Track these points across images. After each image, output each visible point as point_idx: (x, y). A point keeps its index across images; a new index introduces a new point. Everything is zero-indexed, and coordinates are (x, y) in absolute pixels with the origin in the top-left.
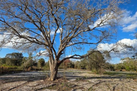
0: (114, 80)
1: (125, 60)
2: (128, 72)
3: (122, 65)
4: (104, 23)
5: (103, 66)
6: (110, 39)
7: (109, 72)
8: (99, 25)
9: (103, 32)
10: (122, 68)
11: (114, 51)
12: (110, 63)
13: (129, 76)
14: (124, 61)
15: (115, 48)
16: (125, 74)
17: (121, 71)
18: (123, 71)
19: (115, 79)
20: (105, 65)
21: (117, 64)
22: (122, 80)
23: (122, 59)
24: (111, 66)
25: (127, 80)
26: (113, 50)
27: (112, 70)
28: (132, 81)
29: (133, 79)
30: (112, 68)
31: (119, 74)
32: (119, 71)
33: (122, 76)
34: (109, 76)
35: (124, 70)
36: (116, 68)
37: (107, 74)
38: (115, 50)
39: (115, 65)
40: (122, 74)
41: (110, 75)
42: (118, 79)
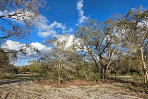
0: (12, 85)
1: (32, 63)
2: (31, 74)
3: (28, 67)
4: (18, 17)
5: (4, 68)
6: (21, 37)
7: (10, 76)
8: (11, 16)
9: (14, 27)
10: (27, 71)
11: (21, 52)
12: (14, 65)
13: (30, 78)
14: (30, 63)
15: (23, 49)
16: (28, 76)
17: (25, 73)
18: (27, 74)
19: (14, 83)
20: (8, 67)
21: (23, 66)
22: (21, 83)
23: (29, 62)
24: (16, 69)
25: (26, 82)
26: (21, 50)
27: (15, 73)
28: (31, 83)
29: (33, 81)
30: (16, 70)
31: (21, 78)
32: (23, 74)
33: (23, 79)
34: (8, 81)
35: (28, 72)
36: (20, 71)
37: (7, 78)
38: (23, 52)
39: (20, 67)
40: (25, 76)
41: (10, 79)
42: (17, 83)
